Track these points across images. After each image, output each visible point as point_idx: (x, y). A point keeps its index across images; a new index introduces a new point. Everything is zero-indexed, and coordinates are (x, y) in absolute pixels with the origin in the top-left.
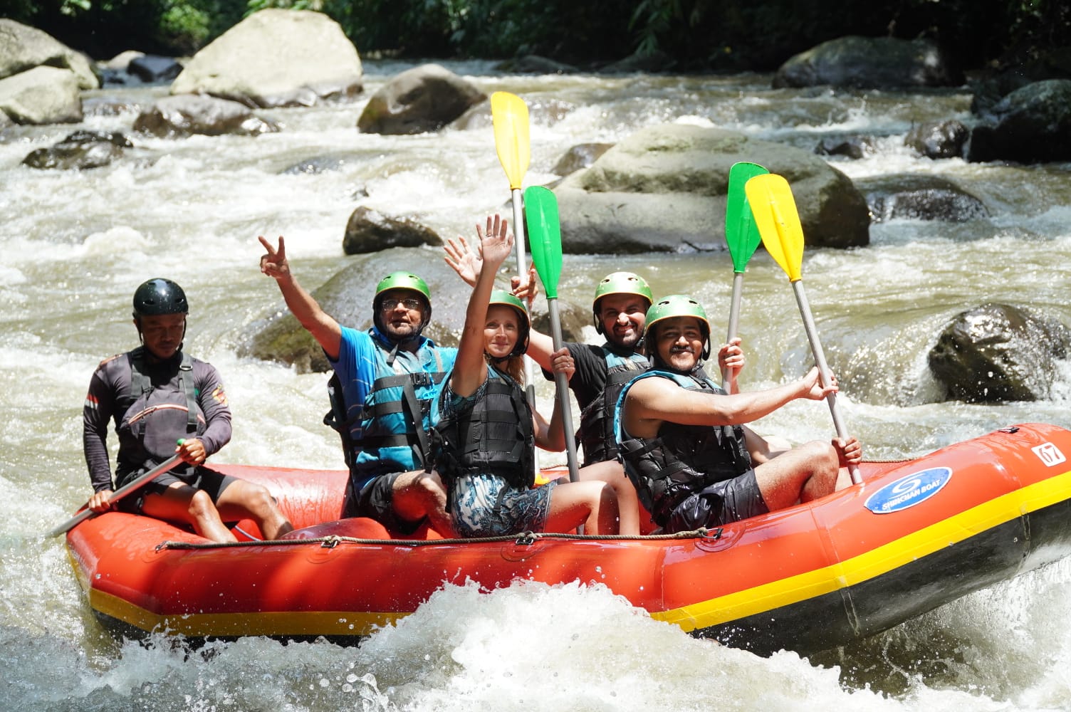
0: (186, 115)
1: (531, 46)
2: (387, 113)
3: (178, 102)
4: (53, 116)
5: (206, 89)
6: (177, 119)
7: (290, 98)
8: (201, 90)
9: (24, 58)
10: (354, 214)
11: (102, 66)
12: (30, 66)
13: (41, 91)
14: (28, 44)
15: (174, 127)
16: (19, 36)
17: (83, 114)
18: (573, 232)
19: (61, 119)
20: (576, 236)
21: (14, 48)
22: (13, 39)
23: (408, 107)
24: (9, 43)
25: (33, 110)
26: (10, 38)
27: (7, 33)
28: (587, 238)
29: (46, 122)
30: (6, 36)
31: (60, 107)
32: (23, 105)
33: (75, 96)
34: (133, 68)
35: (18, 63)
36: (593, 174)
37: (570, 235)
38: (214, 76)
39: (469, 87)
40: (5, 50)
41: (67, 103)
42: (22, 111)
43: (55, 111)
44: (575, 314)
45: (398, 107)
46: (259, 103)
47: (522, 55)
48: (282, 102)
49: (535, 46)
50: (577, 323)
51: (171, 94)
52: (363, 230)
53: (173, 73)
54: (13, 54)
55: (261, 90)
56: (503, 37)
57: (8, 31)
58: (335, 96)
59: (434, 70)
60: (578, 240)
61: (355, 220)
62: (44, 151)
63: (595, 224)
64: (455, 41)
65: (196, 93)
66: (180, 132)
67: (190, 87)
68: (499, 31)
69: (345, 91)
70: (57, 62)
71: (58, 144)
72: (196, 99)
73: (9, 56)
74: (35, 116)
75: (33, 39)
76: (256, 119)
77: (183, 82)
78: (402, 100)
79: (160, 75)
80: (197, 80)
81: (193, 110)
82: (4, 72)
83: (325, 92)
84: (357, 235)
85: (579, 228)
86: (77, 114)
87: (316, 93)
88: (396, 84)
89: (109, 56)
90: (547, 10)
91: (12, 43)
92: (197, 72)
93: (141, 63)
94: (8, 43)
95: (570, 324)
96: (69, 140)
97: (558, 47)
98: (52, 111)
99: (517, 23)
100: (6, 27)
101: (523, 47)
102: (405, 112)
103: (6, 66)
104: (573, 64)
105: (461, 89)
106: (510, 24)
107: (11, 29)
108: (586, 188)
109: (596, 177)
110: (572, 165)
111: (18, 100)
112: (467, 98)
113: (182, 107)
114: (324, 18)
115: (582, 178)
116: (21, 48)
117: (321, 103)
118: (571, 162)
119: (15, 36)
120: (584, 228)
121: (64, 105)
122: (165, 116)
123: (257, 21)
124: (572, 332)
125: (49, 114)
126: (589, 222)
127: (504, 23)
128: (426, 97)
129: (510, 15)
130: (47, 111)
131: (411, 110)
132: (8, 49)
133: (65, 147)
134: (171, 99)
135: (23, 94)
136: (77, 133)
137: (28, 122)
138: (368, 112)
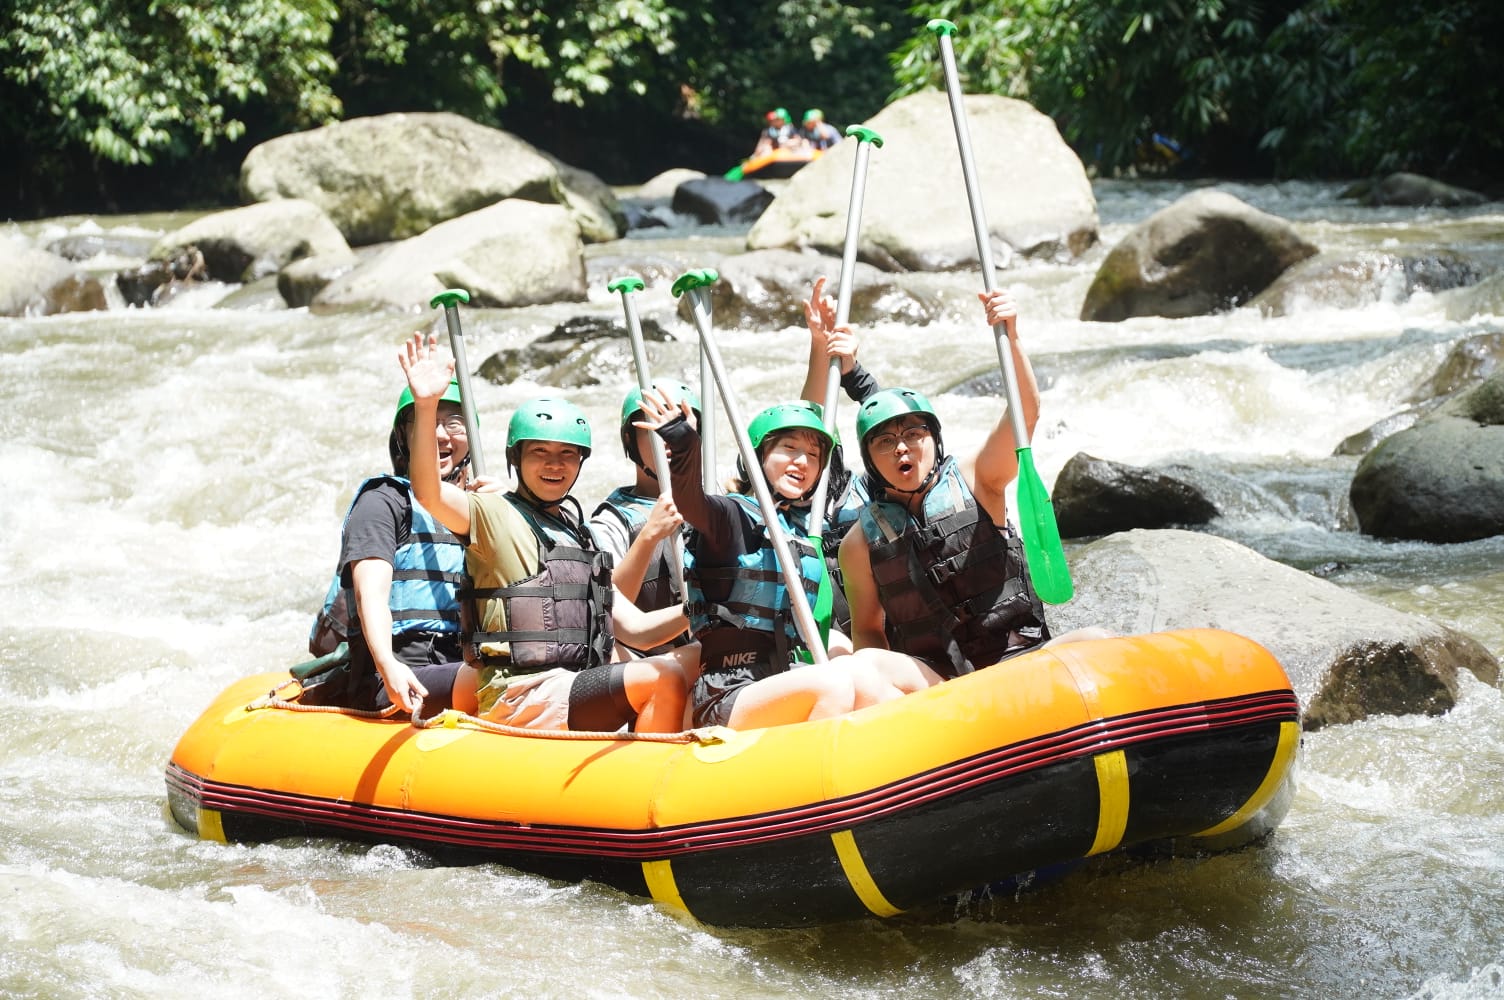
0: (773, 286)
1: (1403, 156)
2: (1138, 280)
3: (758, 264)
4: (532, 290)
5: (813, 240)
6: (756, 294)
7: (961, 256)
8: (803, 241)
9: (483, 184)
10: (1067, 467)
11: (624, 194)
12: (494, 198)
13: (510, 244)
14: (488, 158)
15: (752, 309)
16: (472, 144)
17: (586, 285)
18: (1456, 496)
19: (545, 295)
20: (1460, 505)
21: (464, 166)
22: (462, 150)
23: (1176, 270)
24: (455, 156)
25: (494, 280)
26: (455, 149)
27: (449, 138)
28: (1480, 506)
29: (520, 302)
30: (449, 144)
31: (546, 272)
32: (477, 271)
33: (571, 254)
34: (684, 201)
35: (472, 192)
36: (1491, 392)
37: (1449, 502)
38: (826, 216)
39: (1284, 234)
40: (446, 169)
41: (558, 266)
42: (478, 282)
43: (535, 282)
44: (1448, 645)
45: (1156, 271)
46: (909, 262)
47: (1387, 172)
48: (951, 262)
49: (1410, 155)
50: (1451, 660)
51: (749, 248)
52: (1083, 497)
53: (757, 208)
54: (461, 175)
55: (911, 240)
56: (1352, 141)
57: (452, 135)
58: (1044, 250)
59: (1220, 200)
60: (1463, 510)
61: (1070, 477)
62: (512, 355)
63: (1493, 482)
64: (1269, 147)
65: (793, 247)
66: (762, 317)
67: (784, 236)
68: (1346, 130)
69: (1064, 241)
70: (538, 192)
71: (539, 341)
72: (793, 256)
73: (455, 181)
74: (501, 292)
75: (498, 148)
76: (901, 294)
77: (771, 226)
78: (1165, 258)
79: (733, 212)
80: (795, 223)
81: (788, 278)
82: (445, 209)
83: (1030, 242)
84: (1071, 506)
85: (1465, 490)
86: (576, 287)
87: (1011, 244)
88: (1154, 230)
89: (642, 177)
90: (1430, 92)
91: (460, 156)
92: (795, 208)
93: (695, 190)
94: (453, 157)
95: (1439, 662)
96: (559, 334)
97: (1451, 157)
98: (530, 279)
99: (1377, 115)
100: (449, 129)
101: (1389, 158)
102: (1169, 279)
103: (450, 198)
104: (1479, 189)
105: (1270, 237)
106: (1364, 119)
107: (457, 131)
108: (1478, 418)
109: (1496, 398)
110: (1460, 375)
111: (467, 262)
112: (1283, 251)
113: (766, 273)
114: (1026, 109)
115: (1472, 399)
116: (475, 165)
117: (1022, 263)
118: (1458, 368)
119: (464, 144)
120: (1475, 489)
121: (553, 269)
122: (736, 290)
123: (903, 112)
124: (1442, 679)
125: (526, 286)
126: (1482, 479)
127: (1352, 114)
128: (1206, 252)
129: (1365, 99)
130: (522, 281)
131: (1183, 274)
132: (453, 168)
133: (551, 347)
134: (749, 256)
135: (475, 249)
136: (575, 322)
137: (483, 301)
138: (1103, 278)
